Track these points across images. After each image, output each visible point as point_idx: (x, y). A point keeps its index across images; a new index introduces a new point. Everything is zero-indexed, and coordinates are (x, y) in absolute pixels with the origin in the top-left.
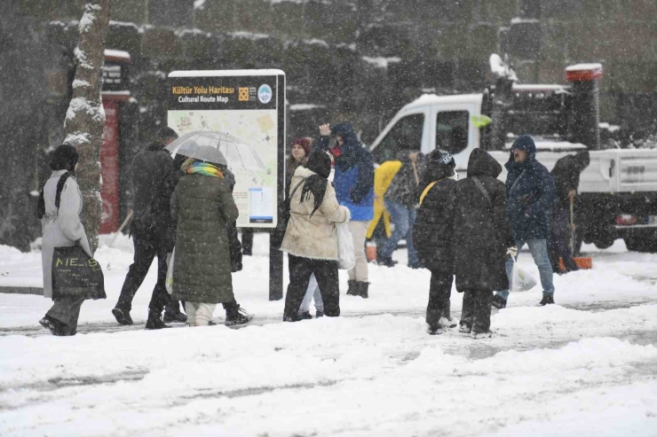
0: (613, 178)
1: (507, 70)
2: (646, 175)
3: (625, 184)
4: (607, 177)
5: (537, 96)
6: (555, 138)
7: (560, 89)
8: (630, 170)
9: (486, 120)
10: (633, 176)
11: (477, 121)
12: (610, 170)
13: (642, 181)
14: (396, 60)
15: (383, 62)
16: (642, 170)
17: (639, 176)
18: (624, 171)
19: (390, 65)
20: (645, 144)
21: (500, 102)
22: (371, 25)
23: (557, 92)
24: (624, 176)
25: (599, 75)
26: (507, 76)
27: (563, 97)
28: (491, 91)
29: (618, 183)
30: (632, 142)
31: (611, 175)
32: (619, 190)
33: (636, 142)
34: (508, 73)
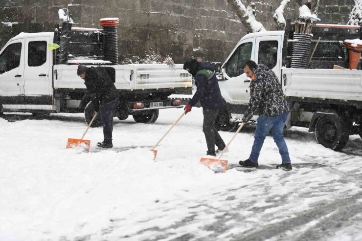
0: (132, 81)
1: (68, 18)
2: (150, 79)
3: (139, 85)
4: (129, 81)
5: (85, 34)
6: (95, 57)
7: (97, 31)
8: (141, 76)
9: (57, 46)
10: (143, 80)
11: (51, 47)
12: (131, 76)
13: (148, 83)
14: (16, 23)
15: (10, 24)
16: (148, 76)
17: (146, 80)
18: (138, 77)
19: (14, 25)
20: (146, 61)
21: (64, 36)
22: (5, 8)
23: (95, 32)
24: (139, 80)
25: (117, 24)
26: (68, 21)
27: (98, 35)
28: (59, 30)
29: (135, 84)
30: (138, 60)
31: (131, 80)
32: (136, 88)
33: (141, 60)
34: (68, 20)
